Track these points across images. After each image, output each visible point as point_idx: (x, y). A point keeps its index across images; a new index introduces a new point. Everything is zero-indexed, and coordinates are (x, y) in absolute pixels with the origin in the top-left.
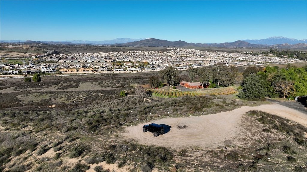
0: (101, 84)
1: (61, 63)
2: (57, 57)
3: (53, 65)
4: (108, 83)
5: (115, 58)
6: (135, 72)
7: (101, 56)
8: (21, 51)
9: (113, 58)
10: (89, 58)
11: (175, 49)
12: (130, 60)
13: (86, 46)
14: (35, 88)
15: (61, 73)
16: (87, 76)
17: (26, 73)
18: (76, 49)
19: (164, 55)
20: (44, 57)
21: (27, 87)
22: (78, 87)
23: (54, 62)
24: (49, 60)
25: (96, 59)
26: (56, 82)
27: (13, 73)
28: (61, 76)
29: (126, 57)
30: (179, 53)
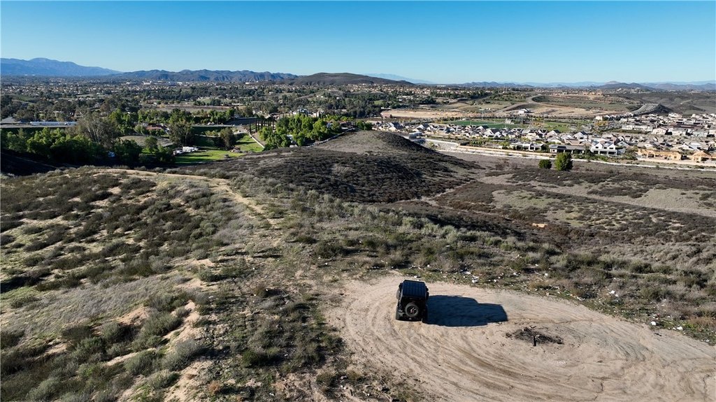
3: (631, 139)
8: (582, 104)
15: (633, 158)
17: (556, 151)
20: (622, 120)
21: (533, 178)
23: (639, 132)
24: (630, 127)
27: (532, 148)
28: (630, 166)
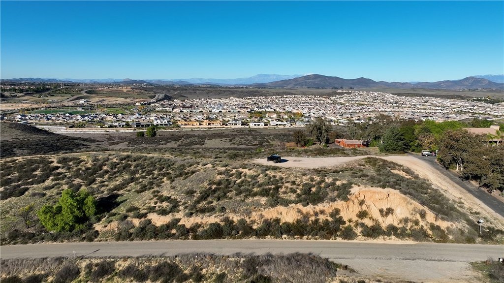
0: (233, 141)
1: (176, 113)
2: (170, 105)
4: (242, 140)
5: (253, 107)
6: (282, 127)
7: (232, 102)
8: (120, 95)
9: (250, 107)
10: (214, 106)
11: (350, 92)
12: (275, 110)
13: (210, 87)
14: (152, 144)
15: (178, 126)
16: (213, 132)
17: (135, 126)
18: (195, 93)
19: (331, 102)
20: (152, 105)
21: (142, 143)
22: (203, 144)
23: (167, 112)
24: (160, 109)
25: (225, 107)
26: (176, 138)
27: (120, 126)
29: (270, 105)
30: (357, 99)
